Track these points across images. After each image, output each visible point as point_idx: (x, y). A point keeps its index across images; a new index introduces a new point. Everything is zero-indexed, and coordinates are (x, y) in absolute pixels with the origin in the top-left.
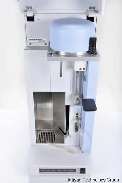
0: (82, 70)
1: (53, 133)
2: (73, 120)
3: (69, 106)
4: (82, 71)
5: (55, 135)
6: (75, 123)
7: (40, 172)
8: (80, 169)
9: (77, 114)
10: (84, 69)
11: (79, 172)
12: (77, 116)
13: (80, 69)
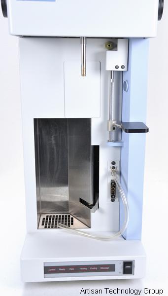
0: (120, 69)
1: (69, 216)
2: (106, 176)
3: (98, 146)
4: (119, 72)
5: (72, 219)
6: (109, 181)
7: (45, 273)
8: (122, 265)
9: (114, 163)
10: (123, 67)
11: (122, 271)
12: (114, 168)
13: (117, 67)
